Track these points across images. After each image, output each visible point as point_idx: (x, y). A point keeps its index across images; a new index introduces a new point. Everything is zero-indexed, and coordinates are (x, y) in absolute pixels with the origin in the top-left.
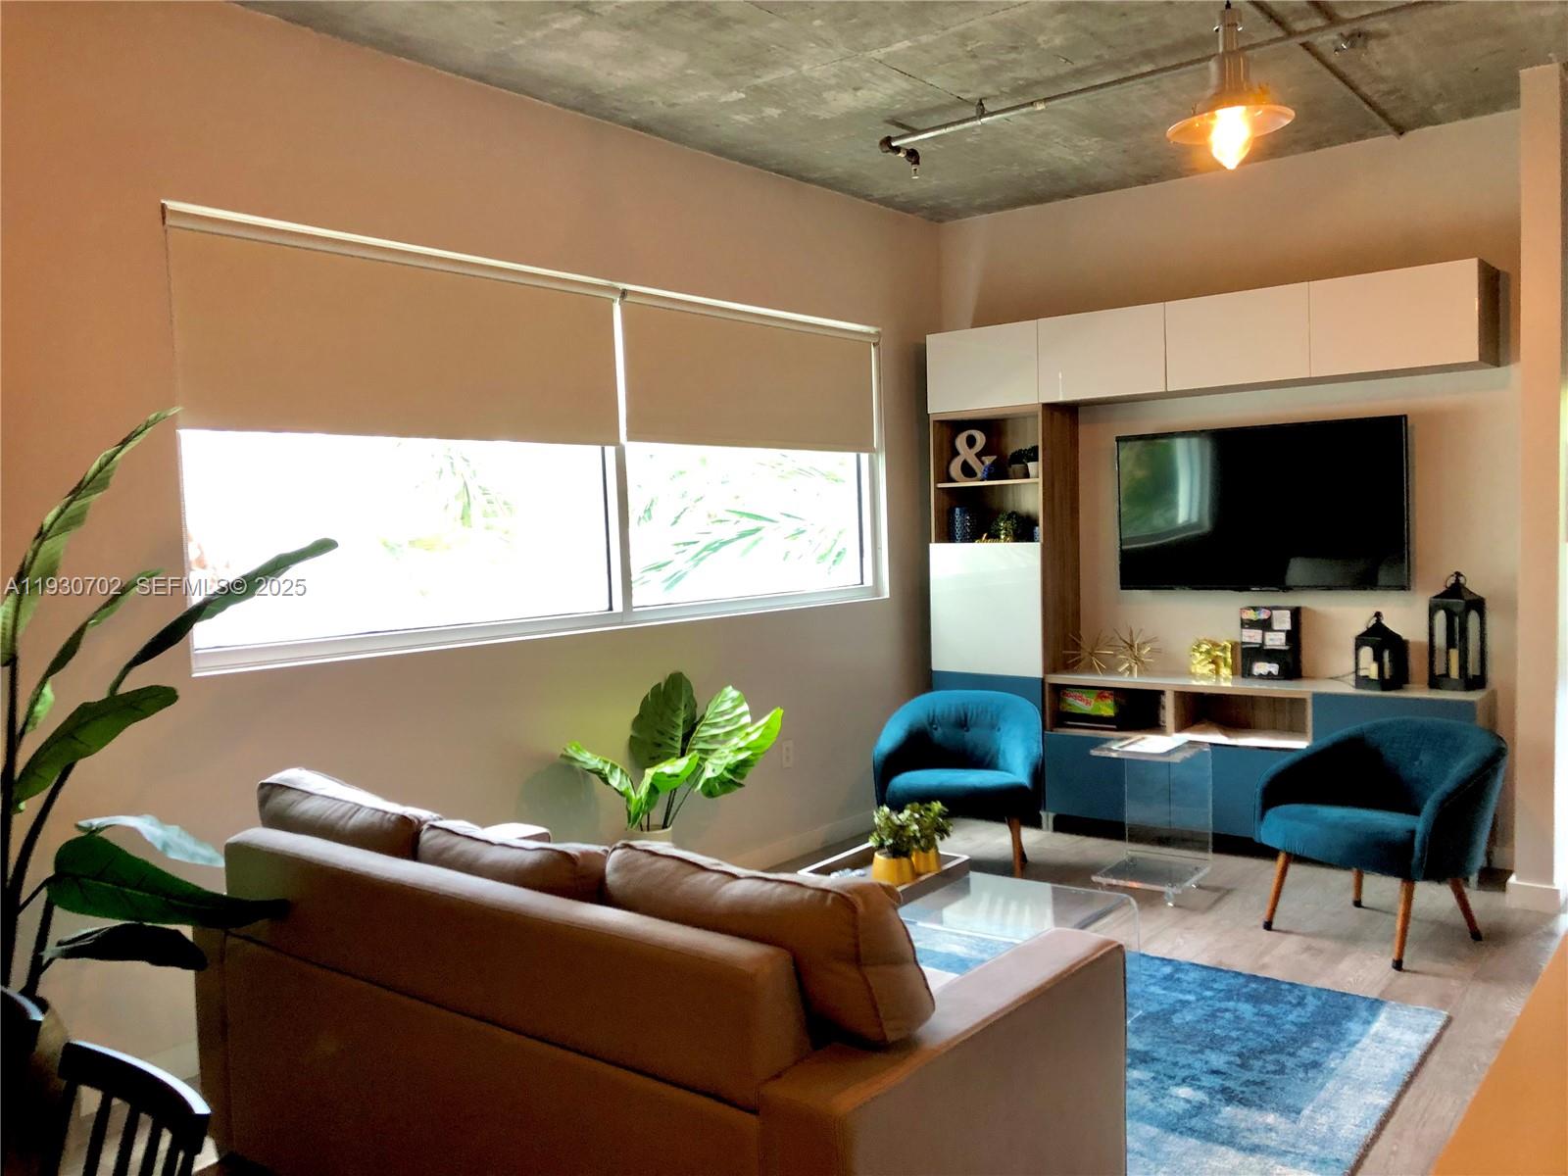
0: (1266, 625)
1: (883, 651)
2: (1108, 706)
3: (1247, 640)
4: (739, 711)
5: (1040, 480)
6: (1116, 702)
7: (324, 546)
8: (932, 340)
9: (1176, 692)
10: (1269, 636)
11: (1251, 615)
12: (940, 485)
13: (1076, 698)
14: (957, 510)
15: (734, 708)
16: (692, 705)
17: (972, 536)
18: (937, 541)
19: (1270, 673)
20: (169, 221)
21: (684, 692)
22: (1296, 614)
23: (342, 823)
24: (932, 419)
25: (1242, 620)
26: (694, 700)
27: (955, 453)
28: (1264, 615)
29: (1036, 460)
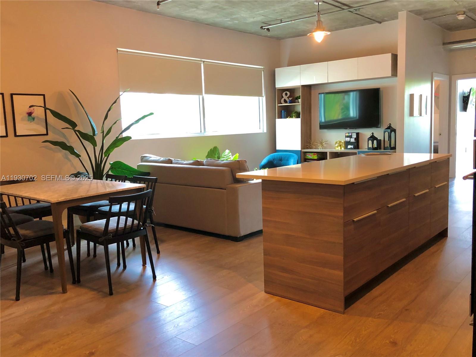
0: (351, 137)
1: (264, 144)
2: (316, 156)
3: (346, 140)
4: (229, 155)
5: (301, 104)
6: (317, 156)
7: (152, 114)
8: (277, 70)
9: (330, 152)
10: (351, 139)
11: (347, 135)
12: (279, 105)
13: (309, 155)
14: (283, 111)
15: (228, 154)
16: (219, 154)
17: (286, 117)
18: (278, 118)
19: (351, 148)
20: (118, 52)
21: (217, 151)
22: (358, 134)
23: (158, 160)
24: (277, 89)
25: (346, 136)
26: (219, 153)
27: (283, 97)
28: (350, 135)
29: (300, 99)
